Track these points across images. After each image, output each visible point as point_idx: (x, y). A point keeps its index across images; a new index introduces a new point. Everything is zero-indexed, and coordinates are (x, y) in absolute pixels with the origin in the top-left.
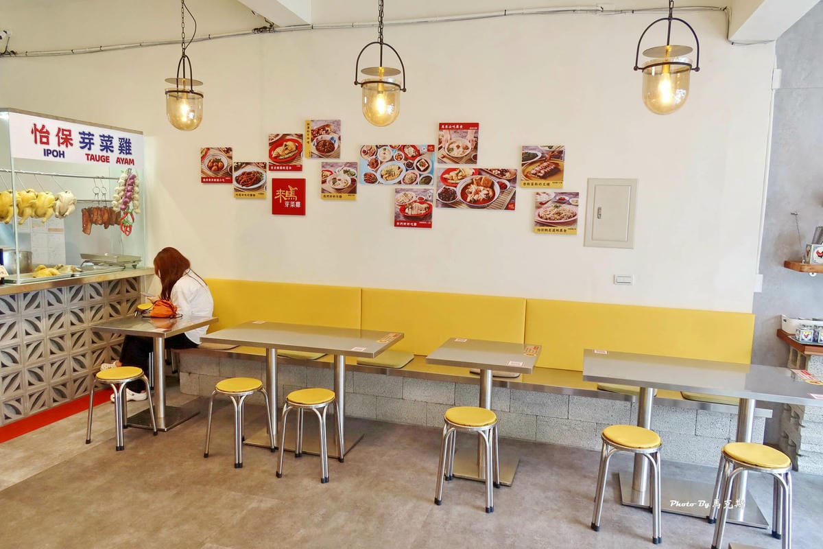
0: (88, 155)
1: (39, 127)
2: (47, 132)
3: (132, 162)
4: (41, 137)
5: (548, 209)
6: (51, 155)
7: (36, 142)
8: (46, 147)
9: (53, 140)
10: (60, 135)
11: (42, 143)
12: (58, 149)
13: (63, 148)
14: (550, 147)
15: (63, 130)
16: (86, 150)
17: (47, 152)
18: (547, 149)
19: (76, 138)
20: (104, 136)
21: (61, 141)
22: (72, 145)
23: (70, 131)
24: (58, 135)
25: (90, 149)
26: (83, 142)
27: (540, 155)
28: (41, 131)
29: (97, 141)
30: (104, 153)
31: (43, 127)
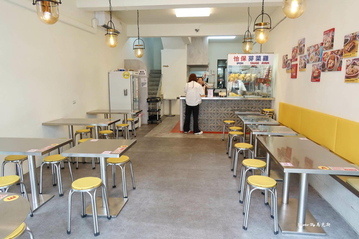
0: (251, 63)
1: (236, 57)
2: (238, 58)
3: (268, 63)
4: (236, 59)
5: (350, 69)
6: (239, 64)
7: (235, 61)
8: (238, 62)
9: (240, 60)
10: (242, 58)
11: (236, 61)
12: (241, 62)
13: (243, 61)
14: (353, 34)
15: (243, 57)
16: (251, 61)
17: (238, 63)
18: (352, 35)
19: (247, 58)
20: (257, 56)
21: (242, 60)
22: (246, 60)
23: (245, 57)
24: (241, 58)
25: (252, 61)
26: (250, 59)
27: (349, 39)
28: (236, 58)
29: (255, 58)
30: (257, 61)
31: (237, 56)
